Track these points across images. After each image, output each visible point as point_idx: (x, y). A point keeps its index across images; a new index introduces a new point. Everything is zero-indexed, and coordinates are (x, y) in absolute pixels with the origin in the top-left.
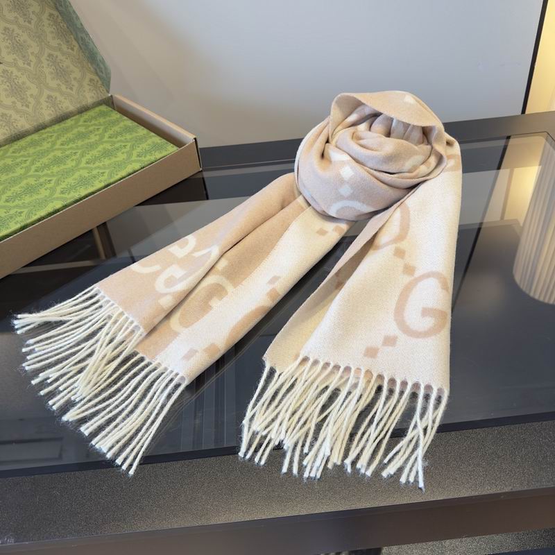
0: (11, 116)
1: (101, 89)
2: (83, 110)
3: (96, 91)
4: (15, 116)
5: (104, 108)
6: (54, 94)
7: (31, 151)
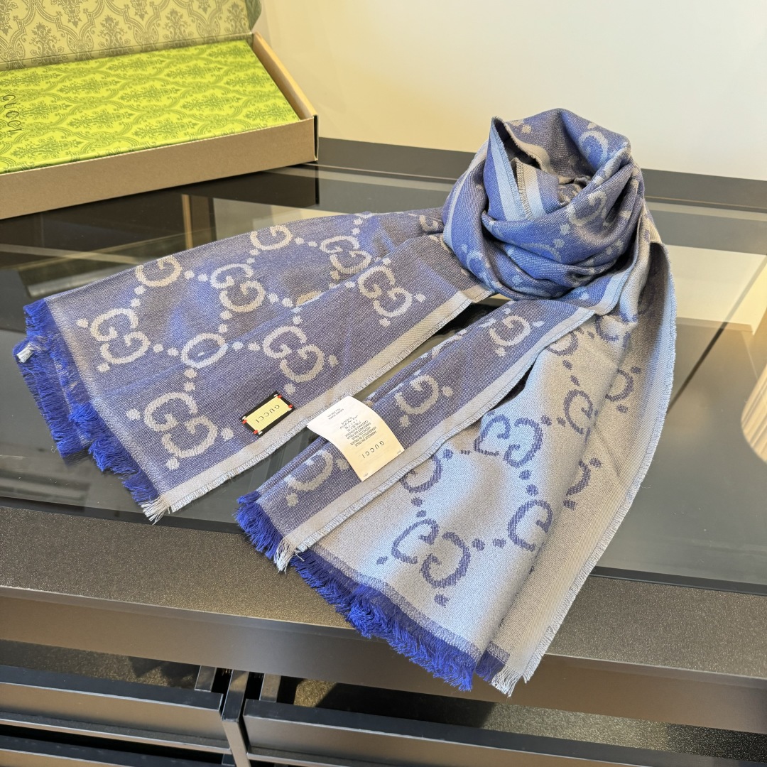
0: (117, 23)
1: (243, 22)
2: (211, 41)
3: (236, 23)
4: (122, 25)
5: (241, 45)
6: (181, 11)
7: (130, 72)
